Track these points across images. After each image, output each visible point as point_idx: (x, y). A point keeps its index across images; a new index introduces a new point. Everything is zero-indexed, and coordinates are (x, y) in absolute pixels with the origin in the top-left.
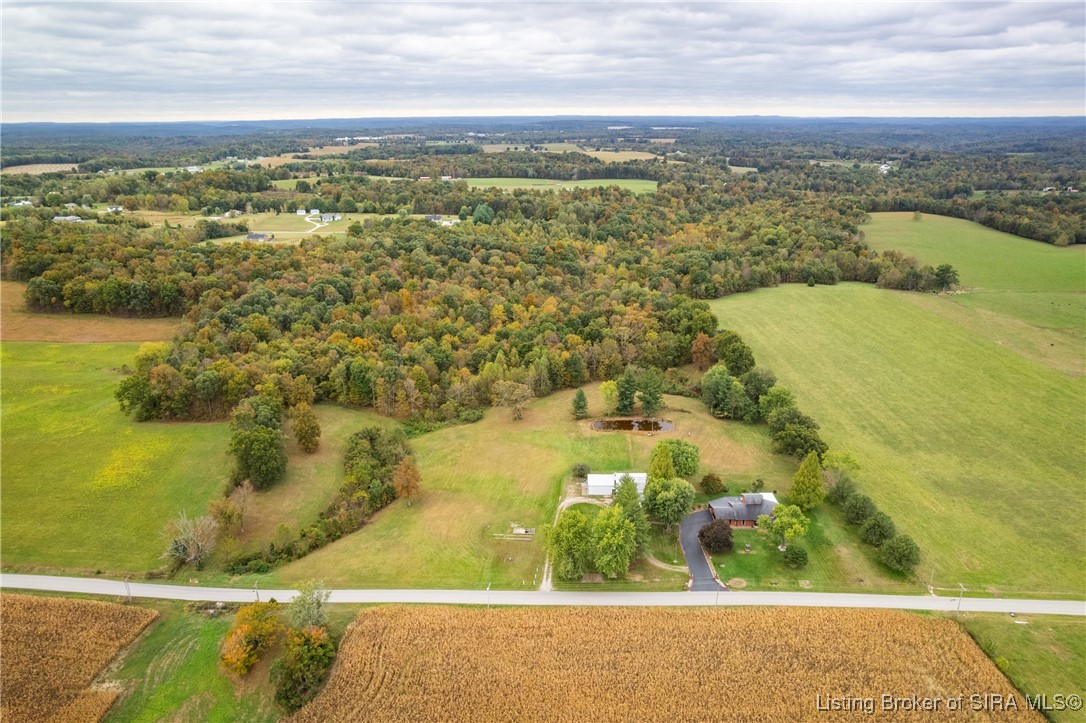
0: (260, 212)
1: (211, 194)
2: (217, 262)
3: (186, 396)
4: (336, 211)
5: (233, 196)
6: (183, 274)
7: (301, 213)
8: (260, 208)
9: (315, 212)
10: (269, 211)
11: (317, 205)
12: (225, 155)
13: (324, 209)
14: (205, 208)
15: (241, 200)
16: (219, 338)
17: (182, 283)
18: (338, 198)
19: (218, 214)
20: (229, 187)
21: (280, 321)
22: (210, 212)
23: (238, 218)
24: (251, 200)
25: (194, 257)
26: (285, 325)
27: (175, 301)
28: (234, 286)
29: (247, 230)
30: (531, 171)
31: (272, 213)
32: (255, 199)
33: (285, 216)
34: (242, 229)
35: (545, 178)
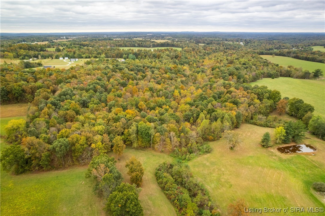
0: (44, 59)
1: (22, 52)
2: (38, 76)
3: (49, 156)
4: (74, 58)
5: (32, 53)
6: (23, 82)
7: (61, 59)
8: (44, 57)
9: (66, 58)
10: (49, 58)
11: (66, 56)
12: (21, 41)
13: (70, 57)
14: (21, 57)
15: (36, 54)
16: (54, 115)
17: (24, 86)
18: (74, 53)
19: (27, 59)
20: (29, 50)
21: (81, 103)
22: (23, 59)
23: (37, 61)
24: (40, 54)
25: (25, 75)
26: (84, 104)
27: (21, 95)
28: (51, 87)
29: (42, 65)
31: (50, 59)
32: (42, 54)
33: (55, 60)
34: (40, 65)
35: (141, 47)
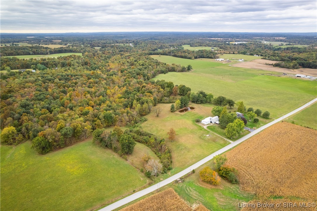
30: (31, 53)
